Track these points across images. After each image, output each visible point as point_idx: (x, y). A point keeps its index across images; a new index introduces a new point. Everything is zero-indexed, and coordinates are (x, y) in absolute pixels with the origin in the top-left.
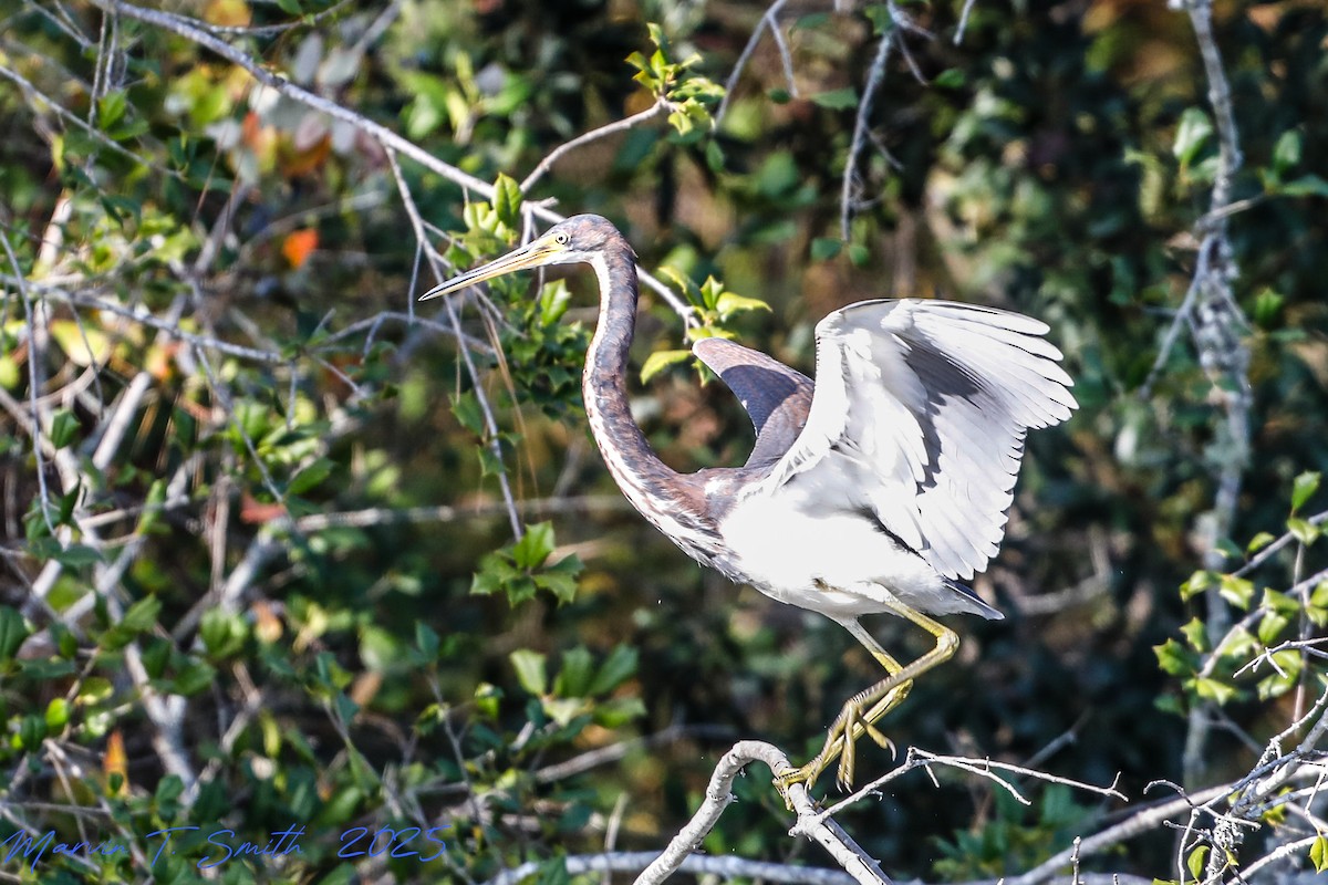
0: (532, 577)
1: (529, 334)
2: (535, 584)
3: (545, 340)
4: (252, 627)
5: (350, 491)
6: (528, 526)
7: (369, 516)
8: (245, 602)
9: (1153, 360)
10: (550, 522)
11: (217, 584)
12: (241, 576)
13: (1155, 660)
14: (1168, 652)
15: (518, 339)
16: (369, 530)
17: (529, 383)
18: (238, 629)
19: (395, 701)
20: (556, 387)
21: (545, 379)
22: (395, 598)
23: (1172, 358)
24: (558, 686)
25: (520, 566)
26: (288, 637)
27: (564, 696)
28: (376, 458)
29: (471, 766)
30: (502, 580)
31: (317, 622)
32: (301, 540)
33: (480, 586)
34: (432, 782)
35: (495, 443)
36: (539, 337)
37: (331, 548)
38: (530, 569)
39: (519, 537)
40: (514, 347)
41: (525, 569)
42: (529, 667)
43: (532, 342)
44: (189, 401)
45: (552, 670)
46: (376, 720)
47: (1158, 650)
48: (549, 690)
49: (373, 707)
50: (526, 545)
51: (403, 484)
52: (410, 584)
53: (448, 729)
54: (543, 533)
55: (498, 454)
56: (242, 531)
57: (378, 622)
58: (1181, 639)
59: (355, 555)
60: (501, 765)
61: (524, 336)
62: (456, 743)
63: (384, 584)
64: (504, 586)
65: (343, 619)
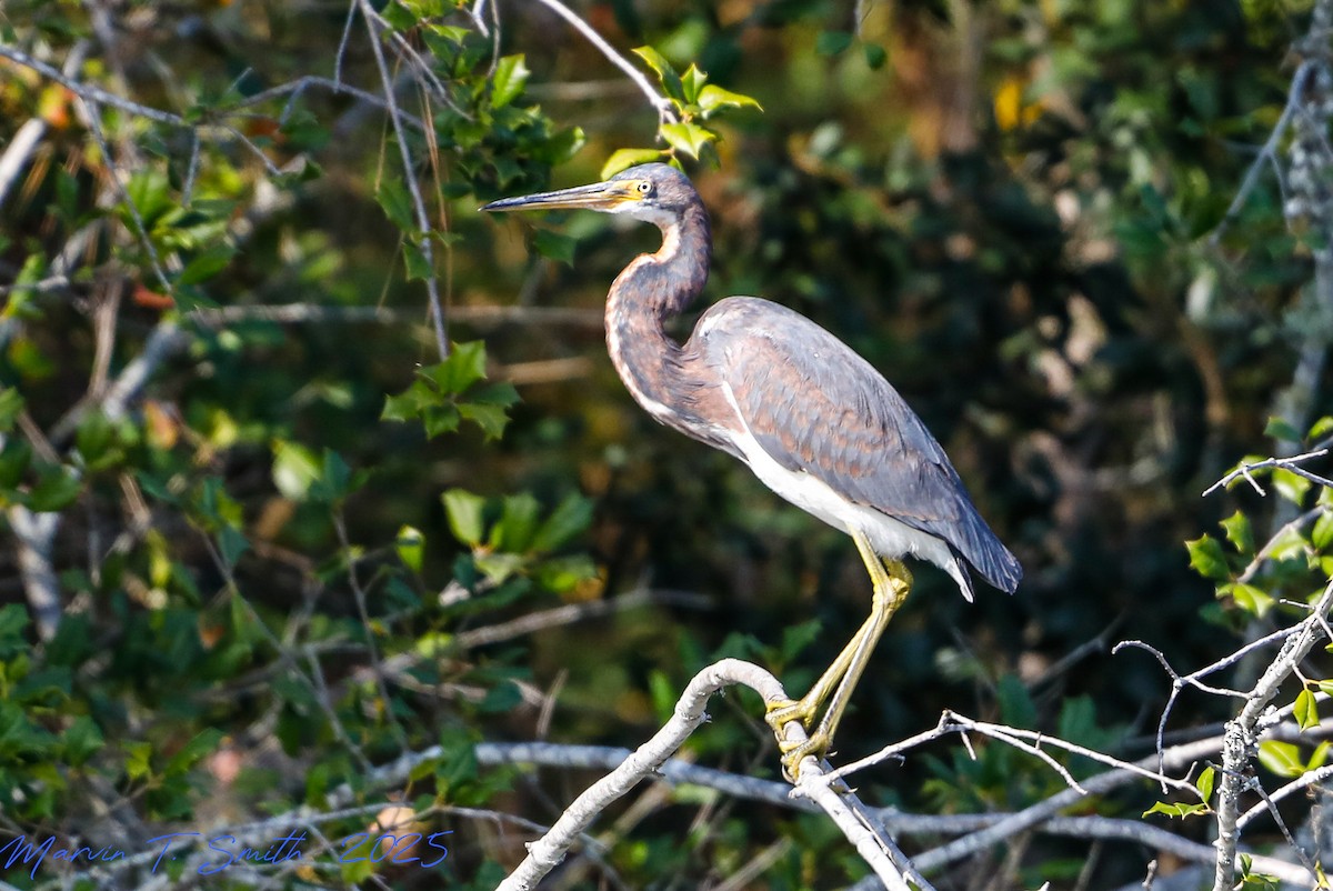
0: (455, 405)
1: (476, 116)
2: (459, 414)
3: (494, 126)
4: (142, 428)
5: (276, 278)
6: (455, 344)
7: (296, 311)
8: (134, 403)
9: (1227, 204)
10: (482, 343)
11: (99, 381)
12: (135, 374)
13: (1187, 557)
14: (1201, 548)
15: (463, 121)
16: (297, 328)
17: (472, 174)
18: (129, 434)
19: (309, 534)
20: (503, 182)
21: (490, 170)
22: (322, 408)
23: (1251, 202)
24: (496, 536)
25: (443, 391)
26: (183, 449)
27: (502, 550)
28: (315, 240)
29: (374, 626)
30: (419, 406)
31: (226, 433)
32: (209, 334)
33: (394, 411)
34: (337, 637)
35: (426, 243)
36: (487, 121)
37: (247, 348)
38: (454, 395)
39: (444, 358)
40: (456, 130)
41: (448, 395)
42: (464, 513)
43: (479, 125)
44: (93, 154)
45: (489, 519)
46: (287, 556)
47: (1190, 545)
48: (484, 541)
49: (284, 539)
50: (451, 366)
51: (346, 274)
52: (340, 395)
53: (353, 580)
54: (473, 354)
55: (428, 255)
56: (137, 320)
57: (296, 438)
58: (1220, 534)
59: (276, 354)
60: (420, 627)
61: (469, 117)
62: (361, 597)
63: (307, 394)
64: (421, 413)
65: (256, 432)
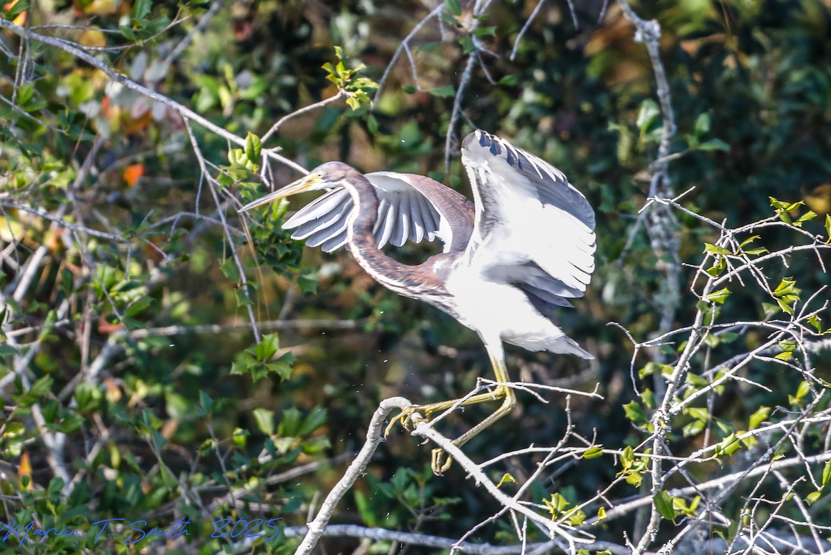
0: (266, 365)
1: (265, 225)
2: (268, 369)
3: (274, 228)
4: (104, 393)
5: (161, 316)
6: (263, 335)
7: (172, 330)
8: (100, 379)
9: (624, 244)
10: (276, 334)
11: (84, 368)
12: (98, 364)
13: (624, 412)
14: (631, 408)
15: (259, 228)
16: (172, 338)
17: (265, 253)
18: (96, 394)
19: (186, 437)
20: (281, 256)
21: (275, 251)
22: (187, 376)
23: (635, 243)
24: (281, 429)
25: (259, 358)
26: (125, 399)
27: (284, 436)
28: (176, 297)
29: (229, 474)
30: (248, 367)
31: (142, 391)
32: (133, 343)
33: (236, 370)
34: (209, 483)
35: (245, 288)
36: (271, 227)
37: (150, 348)
38: (265, 360)
39: (258, 342)
40: (257, 232)
41: (261, 360)
42: (264, 419)
43: (267, 230)
44: (69, 262)
45: (277, 420)
46: (175, 447)
47: (626, 407)
48: (275, 432)
49: (174, 440)
50: (262, 346)
51: (191, 312)
52: (195, 369)
53: (218, 453)
54: (272, 340)
55: (247, 294)
56: (99, 337)
57: (177, 391)
58: (639, 400)
59: (164, 351)
60: (248, 476)
61: (262, 226)
62: (222, 461)
63: (180, 369)
64: (249, 370)
65: (157, 389)
